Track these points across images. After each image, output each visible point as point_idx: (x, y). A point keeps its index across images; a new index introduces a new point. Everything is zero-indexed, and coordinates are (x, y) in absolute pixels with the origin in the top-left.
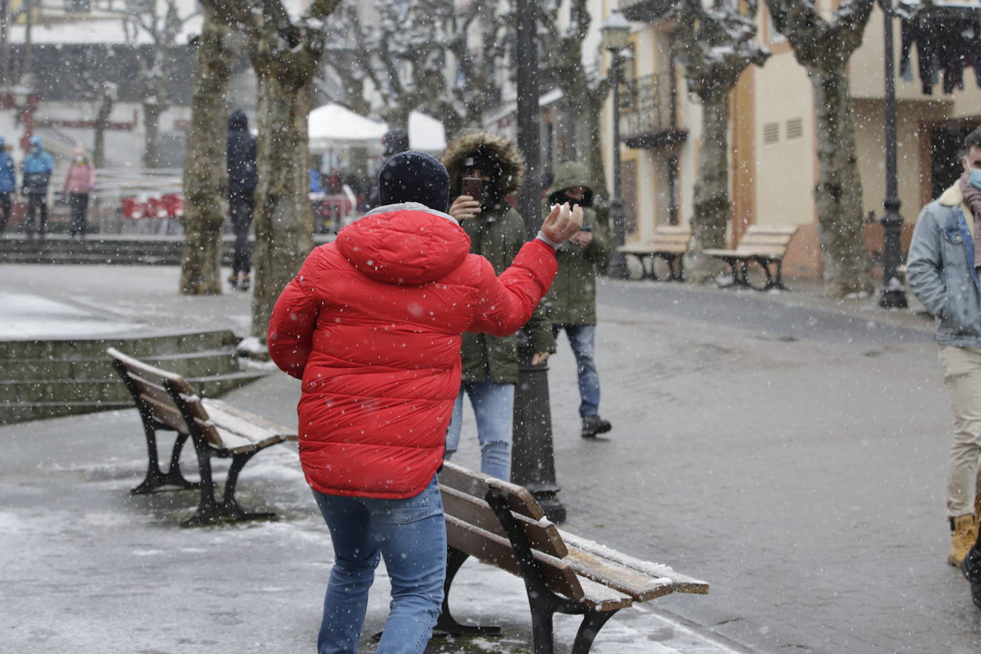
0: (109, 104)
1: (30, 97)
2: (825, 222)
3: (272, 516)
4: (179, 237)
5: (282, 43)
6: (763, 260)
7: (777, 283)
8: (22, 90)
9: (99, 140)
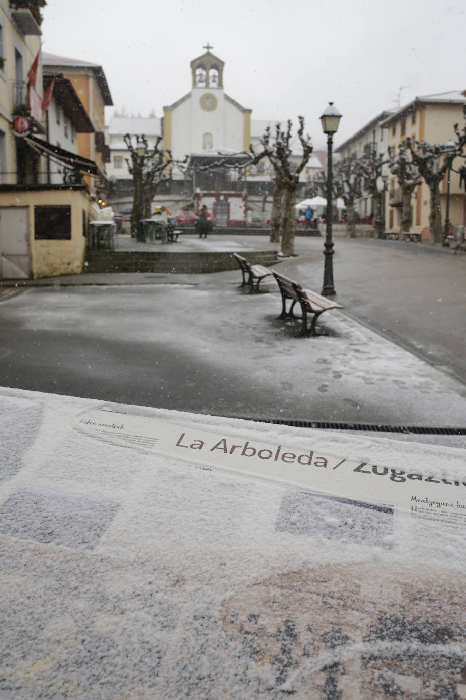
0: (266, 197)
1: (246, 195)
2: (432, 225)
3: (267, 292)
4: (270, 229)
5: (288, 180)
6: (417, 235)
7: (420, 241)
8: (244, 192)
9: (264, 205)
